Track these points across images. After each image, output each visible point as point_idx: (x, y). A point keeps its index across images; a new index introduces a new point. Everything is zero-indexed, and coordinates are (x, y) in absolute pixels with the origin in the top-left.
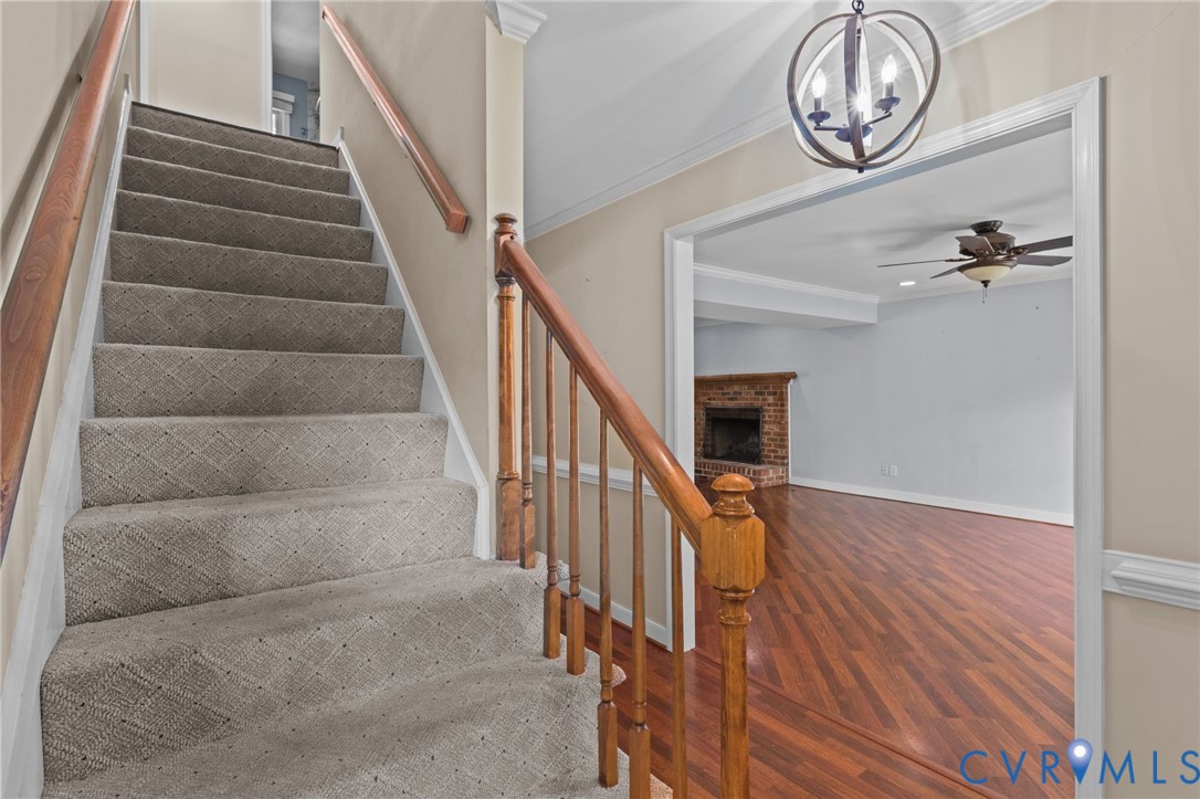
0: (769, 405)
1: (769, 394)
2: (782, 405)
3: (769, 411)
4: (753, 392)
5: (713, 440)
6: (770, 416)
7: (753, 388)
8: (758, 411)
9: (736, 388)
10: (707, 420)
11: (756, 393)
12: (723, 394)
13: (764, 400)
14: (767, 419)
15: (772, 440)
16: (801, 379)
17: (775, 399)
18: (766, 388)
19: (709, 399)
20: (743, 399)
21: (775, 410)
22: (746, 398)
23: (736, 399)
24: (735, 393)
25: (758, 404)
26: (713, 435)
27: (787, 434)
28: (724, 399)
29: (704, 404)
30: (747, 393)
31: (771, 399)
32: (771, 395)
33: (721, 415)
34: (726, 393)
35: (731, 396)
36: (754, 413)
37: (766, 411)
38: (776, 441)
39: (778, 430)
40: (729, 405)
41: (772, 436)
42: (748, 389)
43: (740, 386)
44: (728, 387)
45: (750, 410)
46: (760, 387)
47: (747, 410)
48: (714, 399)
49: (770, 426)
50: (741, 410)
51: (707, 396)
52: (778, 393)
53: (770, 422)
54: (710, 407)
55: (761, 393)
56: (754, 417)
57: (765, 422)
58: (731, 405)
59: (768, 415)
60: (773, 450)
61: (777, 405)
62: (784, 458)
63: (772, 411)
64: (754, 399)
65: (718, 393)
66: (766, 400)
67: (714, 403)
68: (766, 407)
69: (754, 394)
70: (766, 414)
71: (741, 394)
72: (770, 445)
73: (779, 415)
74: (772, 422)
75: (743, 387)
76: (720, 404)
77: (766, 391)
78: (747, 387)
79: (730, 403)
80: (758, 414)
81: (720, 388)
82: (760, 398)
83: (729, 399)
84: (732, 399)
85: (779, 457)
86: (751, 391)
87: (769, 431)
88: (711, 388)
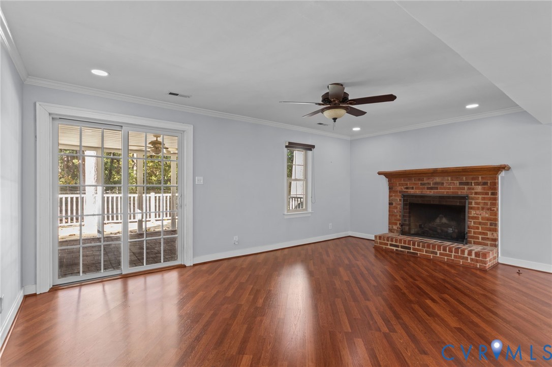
0: (476, 193)
1: (478, 184)
2: (493, 194)
3: (478, 199)
4: (457, 182)
5: (409, 221)
6: (477, 203)
7: (457, 179)
8: (464, 198)
9: (438, 180)
10: (405, 205)
11: (460, 184)
12: (422, 184)
13: (469, 189)
14: (473, 205)
15: (480, 224)
16: (514, 172)
17: (484, 189)
18: (473, 179)
19: (407, 188)
20: (445, 188)
21: (484, 199)
22: (450, 188)
23: (437, 188)
24: (436, 183)
25: (465, 191)
26: (410, 217)
27: (496, 220)
28: (424, 188)
29: (400, 192)
30: (451, 183)
31: (479, 189)
32: (479, 185)
33: (420, 201)
34: (426, 183)
35: (432, 186)
36: (458, 200)
37: (473, 199)
38: (485, 225)
39: (487, 215)
40: (429, 193)
41: (480, 220)
42: (452, 180)
43: (442, 178)
44: (429, 179)
45: (454, 197)
46: (466, 178)
47: (449, 197)
48: (413, 188)
49: (478, 212)
50: (442, 198)
51: (403, 186)
52: (487, 183)
53: (478, 208)
54: (407, 194)
55: (467, 184)
56: (458, 204)
57: (472, 208)
58: (431, 193)
59: (475, 202)
60: (481, 232)
61: (487, 194)
62: (496, 240)
63: (480, 198)
64: (458, 189)
65: (416, 184)
66: (473, 189)
67: (411, 192)
68: (473, 196)
69: (458, 184)
70: (473, 201)
71: (443, 184)
72: (478, 228)
73: (489, 202)
74: (480, 208)
75: (446, 178)
76: (418, 192)
77: (473, 182)
78: (450, 178)
79: (430, 192)
80: (463, 201)
81: (419, 180)
82: (466, 187)
83: (428, 188)
84: (431, 188)
85: (488, 238)
86: (455, 182)
87: (475, 215)
88: (410, 180)
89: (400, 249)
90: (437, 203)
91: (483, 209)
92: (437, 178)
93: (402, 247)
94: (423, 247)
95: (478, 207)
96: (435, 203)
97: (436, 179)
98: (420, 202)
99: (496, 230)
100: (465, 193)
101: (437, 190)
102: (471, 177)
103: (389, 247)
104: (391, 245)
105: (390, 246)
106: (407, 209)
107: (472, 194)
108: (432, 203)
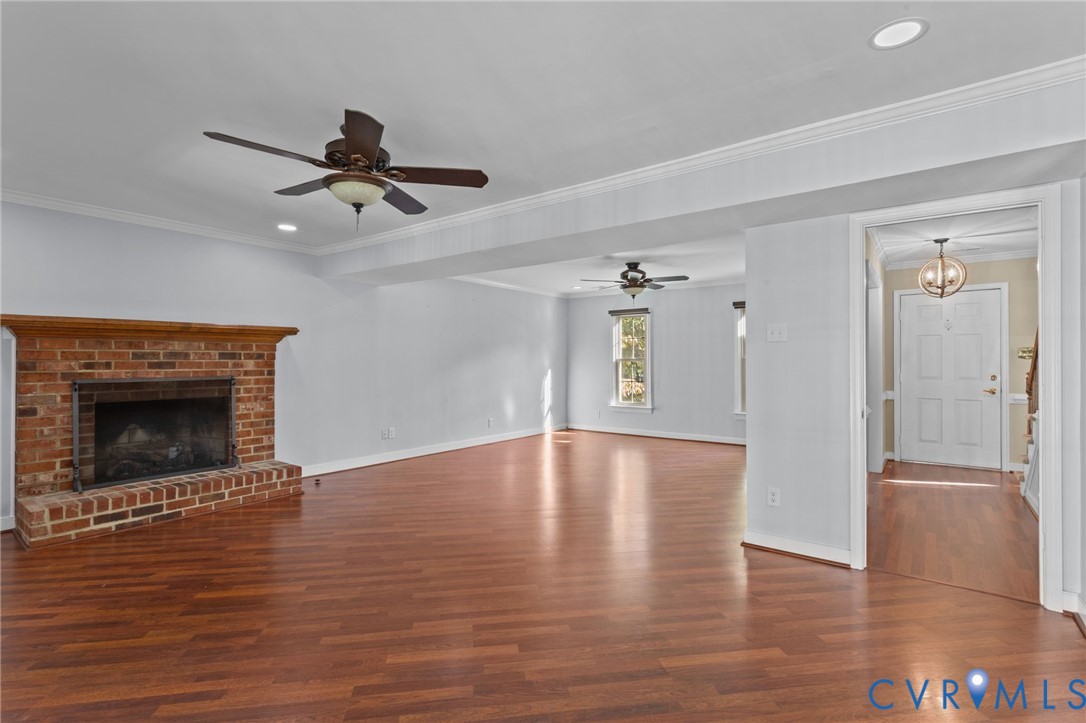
0: (246, 373)
1: (249, 357)
2: (270, 373)
3: (248, 382)
4: (215, 353)
6: (248, 391)
7: (216, 346)
8: (229, 382)
9: (177, 346)
10: (83, 409)
11: (222, 356)
12: (136, 356)
13: (235, 365)
14: (242, 394)
15: (252, 424)
16: (301, 337)
17: (257, 365)
18: (243, 348)
19: (88, 366)
20: (191, 365)
21: (257, 382)
22: (199, 364)
23: (172, 365)
24: (172, 355)
25: (226, 371)
28: (142, 365)
29: (65, 376)
30: (203, 354)
31: (250, 365)
32: (251, 358)
33: (130, 396)
34: (148, 354)
35: (162, 359)
36: (217, 388)
37: (241, 383)
38: (259, 426)
39: (262, 409)
40: (153, 376)
41: (253, 419)
42: (207, 348)
43: (187, 343)
44: (155, 344)
45: (209, 383)
46: (232, 346)
47: (197, 383)
48: (108, 365)
49: (249, 405)
50: (184, 384)
51: (76, 359)
52: (263, 355)
53: (249, 399)
54: (91, 382)
55: (233, 356)
56: (216, 394)
57: (239, 400)
58: (160, 375)
59: (245, 389)
60: (253, 440)
61: (262, 373)
62: (272, 447)
63: (252, 381)
64: (217, 365)
65: (120, 355)
66: (242, 366)
67: (105, 374)
68: (242, 377)
69: (217, 357)
70: (242, 387)
71: (187, 356)
72: (248, 433)
73: (265, 386)
74: (253, 399)
75: (196, 344)
76: (124, 375)
77: (243, 352)
78: (203, 345)
79: (157, 373)
80: (227, 387)
81: (130, 345)
82: (230, 362)
83: (151, 366)
84: (160, 365)
85: (263, 447)
86: (212, 352)
87: (246, 412)
88: (102, 343)
89: (131, 520)
90: (174, 397)
91: (256, 398)
92: (176, 343)
93: (136, 513)
94: (195, 492)
95: (250, 397)
96: (169, 397)
97: (173, 345)
98: (130, 398)
99: (272, 432)
100: (228, 373)
101: (174, 368)
102: (241, 344)
103: (93, 527)
104: (98, 520)
105: (95, 523)
106: (88, 420)
107: (239, 375)
108: (161, 397)
